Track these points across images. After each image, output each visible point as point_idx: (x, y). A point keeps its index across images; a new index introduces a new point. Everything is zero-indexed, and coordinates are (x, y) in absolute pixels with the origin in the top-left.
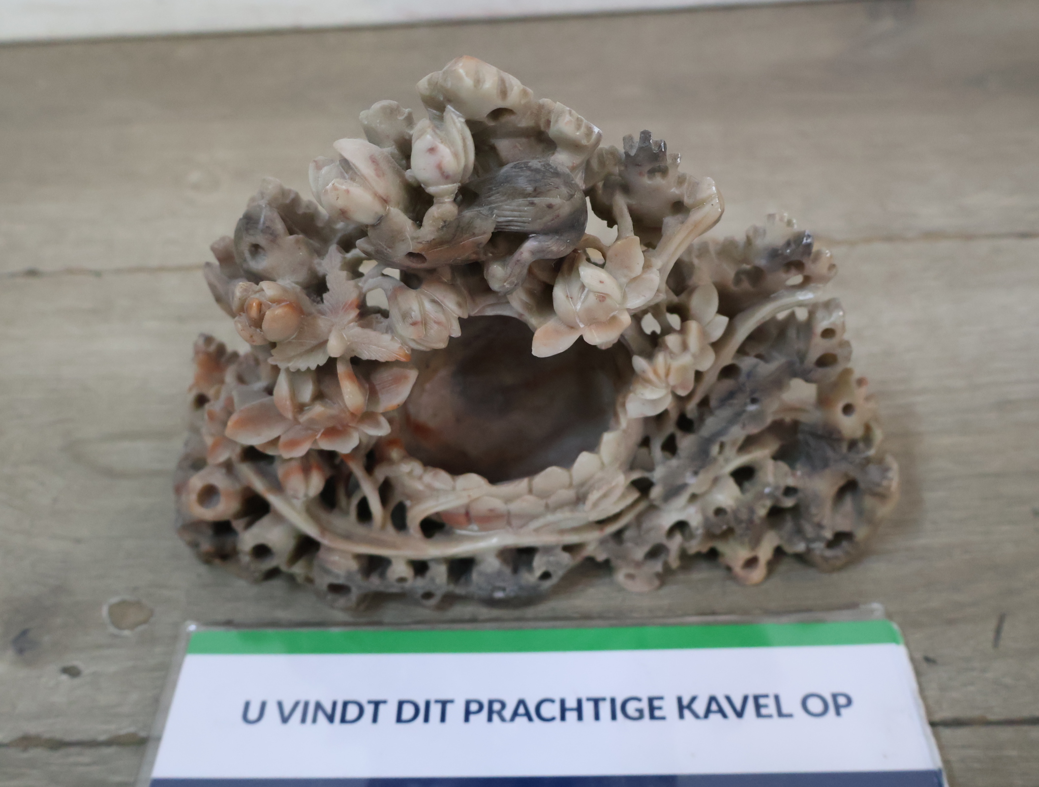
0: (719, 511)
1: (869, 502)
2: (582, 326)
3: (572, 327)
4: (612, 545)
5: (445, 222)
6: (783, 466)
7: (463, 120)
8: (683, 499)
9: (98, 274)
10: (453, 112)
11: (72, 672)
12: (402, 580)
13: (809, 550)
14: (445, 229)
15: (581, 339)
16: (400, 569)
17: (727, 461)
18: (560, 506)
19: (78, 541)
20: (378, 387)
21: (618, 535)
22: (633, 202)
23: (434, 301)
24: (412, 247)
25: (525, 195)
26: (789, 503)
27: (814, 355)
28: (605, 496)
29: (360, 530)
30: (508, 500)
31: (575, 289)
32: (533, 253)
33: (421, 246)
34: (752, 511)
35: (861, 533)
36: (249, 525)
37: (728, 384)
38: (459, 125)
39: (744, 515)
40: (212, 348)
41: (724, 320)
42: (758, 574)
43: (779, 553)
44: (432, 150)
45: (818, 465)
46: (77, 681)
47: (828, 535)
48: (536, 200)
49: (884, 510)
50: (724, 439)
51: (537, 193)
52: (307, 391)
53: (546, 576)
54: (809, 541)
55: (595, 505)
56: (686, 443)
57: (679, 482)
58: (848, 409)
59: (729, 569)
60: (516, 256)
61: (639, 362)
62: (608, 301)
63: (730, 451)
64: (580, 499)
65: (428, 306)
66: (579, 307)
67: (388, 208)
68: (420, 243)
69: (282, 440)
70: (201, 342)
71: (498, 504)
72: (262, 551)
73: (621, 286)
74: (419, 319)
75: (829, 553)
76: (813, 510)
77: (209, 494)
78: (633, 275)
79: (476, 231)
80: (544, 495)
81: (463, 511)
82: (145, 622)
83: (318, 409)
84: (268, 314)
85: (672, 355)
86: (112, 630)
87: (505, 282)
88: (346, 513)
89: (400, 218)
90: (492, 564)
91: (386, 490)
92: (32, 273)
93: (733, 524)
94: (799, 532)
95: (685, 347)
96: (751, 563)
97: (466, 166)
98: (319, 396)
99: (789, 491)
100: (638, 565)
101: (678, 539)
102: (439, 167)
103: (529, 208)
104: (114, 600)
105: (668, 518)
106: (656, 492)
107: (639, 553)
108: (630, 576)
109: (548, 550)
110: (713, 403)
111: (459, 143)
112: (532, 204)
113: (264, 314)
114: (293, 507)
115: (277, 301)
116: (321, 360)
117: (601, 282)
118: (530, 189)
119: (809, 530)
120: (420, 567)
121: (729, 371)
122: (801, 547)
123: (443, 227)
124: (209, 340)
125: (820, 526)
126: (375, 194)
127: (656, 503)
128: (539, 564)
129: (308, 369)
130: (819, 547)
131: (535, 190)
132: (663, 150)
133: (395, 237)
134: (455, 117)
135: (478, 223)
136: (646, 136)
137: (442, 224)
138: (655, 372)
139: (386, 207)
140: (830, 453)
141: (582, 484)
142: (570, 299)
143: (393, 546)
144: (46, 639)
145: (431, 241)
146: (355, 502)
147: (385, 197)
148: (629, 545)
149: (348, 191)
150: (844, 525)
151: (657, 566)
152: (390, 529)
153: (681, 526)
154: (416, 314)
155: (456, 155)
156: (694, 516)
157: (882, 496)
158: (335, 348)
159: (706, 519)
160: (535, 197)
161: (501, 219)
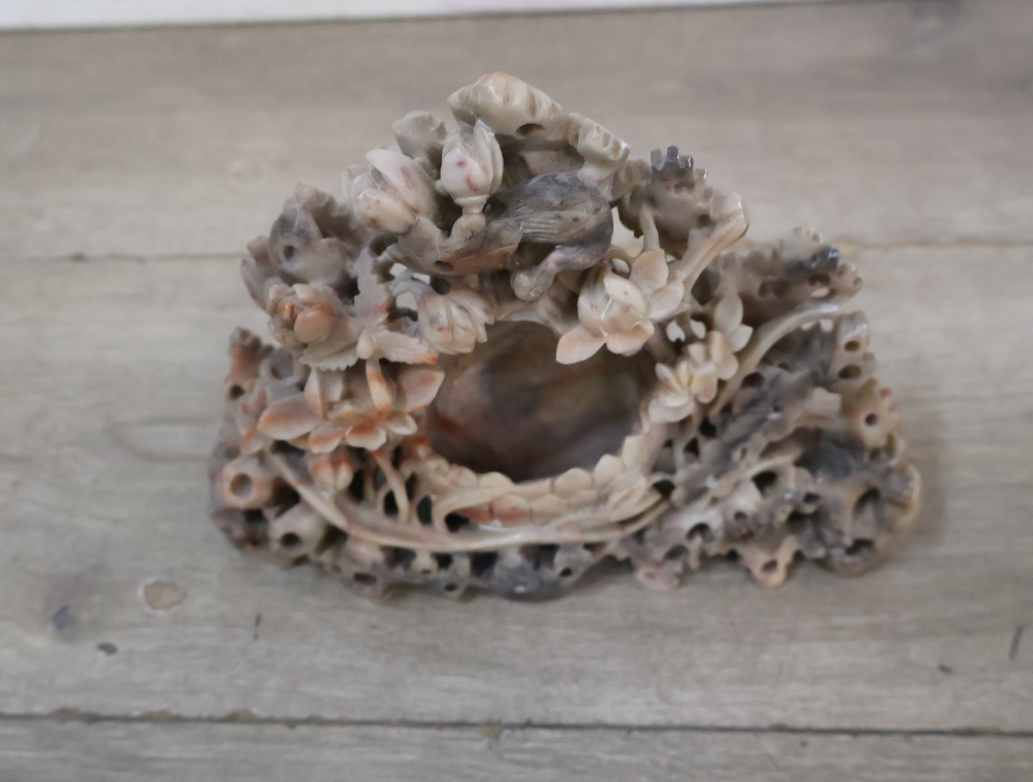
0: (740, 515)
1: (889, 511)
2: (605, 334)
3: (597, 335)
4: (633, 544)
5: (473, 232)
6: (804, 473)
7: (493, 134)
8: (703, 503)
9: (141, 260)
10: (483, 126)
11: (109, 649)
12: (426, 572)
13: (828, 556)
14: (472, 239)
15: (605, 346)
16: (424, 561)
17: (749, 466)
18: (582, 505)
19: (116, 522)
20: (405, 387)
21: (639, 535)
22: (660, 215)
23: (461, 308)
24: (440, 255)
25: (552, 208)
26: (809, 509)
27: (837, 366)
28: (626, 498)
29: (386, 522)
30: (531, 498)
31: (599, 299)
32: (559, 264)
33: (448, 255)
34: (772, 515)
35: (882, 541)
36: (280, 514)
37: (751, 392)
38: (488, 139)
39: (764, 520)
40: (248, 341)
41: (748, 331)
42: (777, 577)
43: (798, 557)
44: (461, 164)
45: (840, 472)
46: (113, 658)
47: (848, 541)
48: (563, 214)
49: (905, 520)
50: (746, 445)
51: (563, 206)
52: (337, 391)
53: (567, 572)
54: (828, 547)
55: (617, 506)
56: (709, 448)
57: (700, 485)
58: (871, 420)
59: (748, 571)
60: (542, 266)
61: (662, 370)
62: (632, 311)
63: (752, 457)
64: (602, 499)
65: (456, 312)
66: (603, 316)
67: (417, 218)
68: (449, 252)
69: (312, 436)
70: (237, 336)
71: (520, 502)
72: (291, 539)
73: (645, 297)
74: (446, 325)
75: (848, 559)
76: (833, 517)
77: (241, 483)
78: (658, 286)
79: (503, 242)
80: (565, 494)
81: (486, 508)
82: (179, 602)
83: (347, 408)
84: (300, 318)
85: (695, 365)
86: (147, 609)
87: (531, 291)
88: (373, 505)
89: (429, 228)
90: (514, 559)
91: (411, 485)
92: (79, 258)
93: (753, 528)
94: (819, 537)
95: (708, 356)
96: (771, 566)
97: (494, 179)
98: (348, 395)
99: (810, 498)
100: (658, 564)
101: (698, 540)
102: (468, 181)
103: (555, 221)
104: (150, 580)
105: (688, 520)
106: (677, 495)
107: (659, 553)
108: (651, 576)
109: (570, 547)
110: (736, 409)
111: (488, 157)
112: (558, 217)
113: (296, 317)
114: (322, 499)
115: (308, 304)
116: (351, 361)
117: (626, 293)
118: (556, 202)
119: (829, 535)
120: (444, 560)
121: (752, 380)
122: (820, 553)
123: (470, 237)
124: (244, 334)
125: (839, 533)
126: (406, 205)
127: (678, 505)
128: (560, 560)
129: (338, 370)
130: (838, 554)
131: (562, 203)
132: (690, 165)
133: (424, 245)
134: (485, 132)
135: (505, 234)
136: (673, 151)
137: (469, 234)
138: (678, 380)
139: (416, 217)
140: (852, 462)
141: (605, 485)
142: (595, 309)
143: (418, 539)
144: (85, 616)
145: (459, 251)
146: (382, 495)
147: (415, 207)
148: (649, 545)
149: (378, 202)
150: (865, 532)
151: (677, 566)
152: (416, 522)
153: (701, 529)
154: (443, 319)
155: (484, 169)
156: (714, 518)
157: (902, 505)
158: (364, 349)
159: (727, 523)
160: (561, 210)
161: (528, 231)
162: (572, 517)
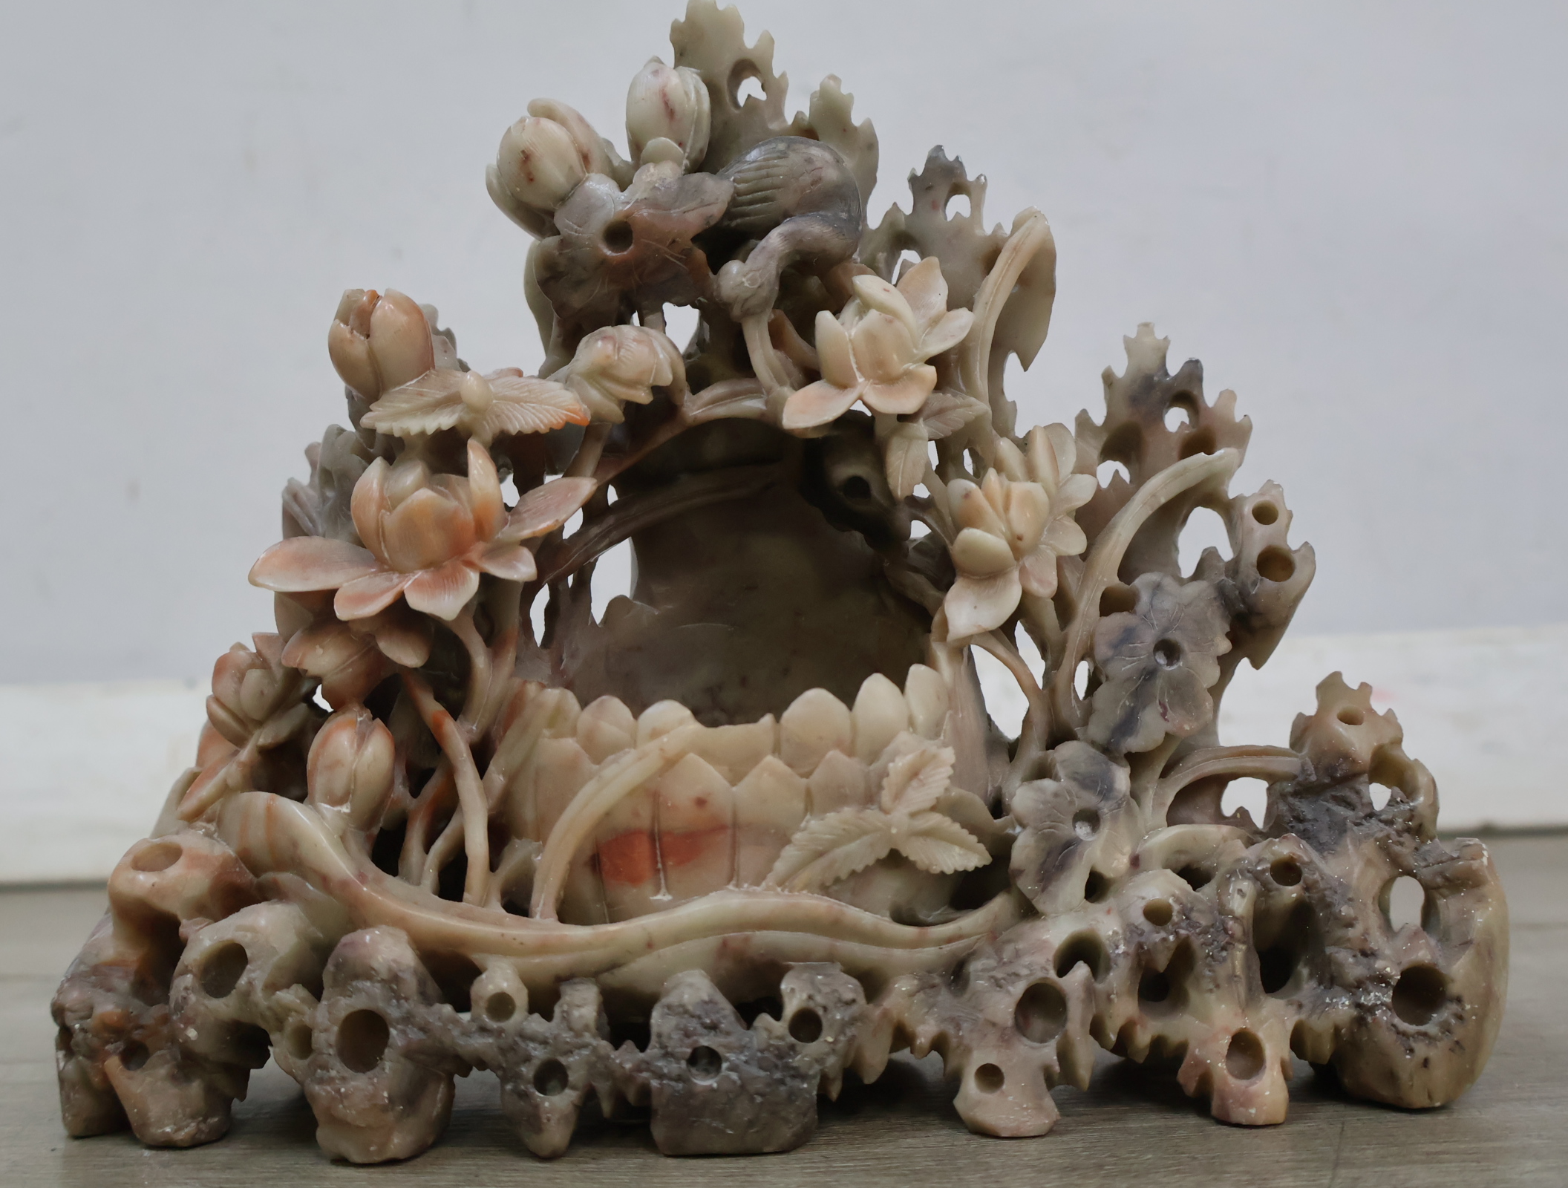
2: (861, 380)
3: (846, 386)
4: (944, 996)
5: (663, 180)
8: (1074, 884)
13: (1363, 1014)
14: (662, 189)
15: (860, 398)
18: (838, 798)
20: (526, 515)
21: (956, 973)
24: (614, 213)
26: (1291, 893)
30: (734, 771)
32: (785, 236)
33: (626, 207)
35: (1459, 970)
37: (1117, 619)
38: (693, 79)
39: (1205, 916)
41: (1089, 484)
42: (1269, 1090)
47: (1391, 971)
53: (807, 1025)
54: (1355, 989)
55: (898, 796)
57: (1063, 836)
59: (1204, 1089)
60: (761, 244)
61: (958, 485)
62: (899, 325)
63: (1154, 804)
67: (587, 174)
68: (626, 203)
69: (342, 596)
71: (714, 783)
75: (1406, 1026)
76: (1343, 911)
78: (934, 312)
79: (707, 200)
80: (802, 757)
85: (1012, 478)
87: (743, 277)
90: (695, 985)
94: (1329, 975)
95: (1031, 474)
96: (1246, 1049)
100: (1006, 1038)
101: (1082, 975)
102: (663, 94)
103: (780, 160)
105: (1054, 928)
112: (785, 157)
116: (445, 420)
117: (886, 290)
119: (1346, 962)
121: (1117, 604)
122: (1343, 1007)
123: (659, 187)
125: (1367, 954)
129: (423, 433)
133: (590, 209)
135: (709, 185)
138: (987, 497)
139: (585, 172)
141: (875, 754)
145: (639, 202)
147: (585, 149)
150: (1418, 952)
152: (496, 908)
153: (1085, 947)
156: (1106, 927)
159: (1131, 929)
161: (741, 186)
162: (818, 827)
